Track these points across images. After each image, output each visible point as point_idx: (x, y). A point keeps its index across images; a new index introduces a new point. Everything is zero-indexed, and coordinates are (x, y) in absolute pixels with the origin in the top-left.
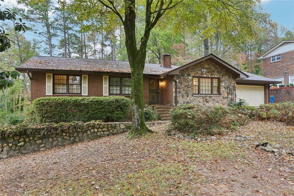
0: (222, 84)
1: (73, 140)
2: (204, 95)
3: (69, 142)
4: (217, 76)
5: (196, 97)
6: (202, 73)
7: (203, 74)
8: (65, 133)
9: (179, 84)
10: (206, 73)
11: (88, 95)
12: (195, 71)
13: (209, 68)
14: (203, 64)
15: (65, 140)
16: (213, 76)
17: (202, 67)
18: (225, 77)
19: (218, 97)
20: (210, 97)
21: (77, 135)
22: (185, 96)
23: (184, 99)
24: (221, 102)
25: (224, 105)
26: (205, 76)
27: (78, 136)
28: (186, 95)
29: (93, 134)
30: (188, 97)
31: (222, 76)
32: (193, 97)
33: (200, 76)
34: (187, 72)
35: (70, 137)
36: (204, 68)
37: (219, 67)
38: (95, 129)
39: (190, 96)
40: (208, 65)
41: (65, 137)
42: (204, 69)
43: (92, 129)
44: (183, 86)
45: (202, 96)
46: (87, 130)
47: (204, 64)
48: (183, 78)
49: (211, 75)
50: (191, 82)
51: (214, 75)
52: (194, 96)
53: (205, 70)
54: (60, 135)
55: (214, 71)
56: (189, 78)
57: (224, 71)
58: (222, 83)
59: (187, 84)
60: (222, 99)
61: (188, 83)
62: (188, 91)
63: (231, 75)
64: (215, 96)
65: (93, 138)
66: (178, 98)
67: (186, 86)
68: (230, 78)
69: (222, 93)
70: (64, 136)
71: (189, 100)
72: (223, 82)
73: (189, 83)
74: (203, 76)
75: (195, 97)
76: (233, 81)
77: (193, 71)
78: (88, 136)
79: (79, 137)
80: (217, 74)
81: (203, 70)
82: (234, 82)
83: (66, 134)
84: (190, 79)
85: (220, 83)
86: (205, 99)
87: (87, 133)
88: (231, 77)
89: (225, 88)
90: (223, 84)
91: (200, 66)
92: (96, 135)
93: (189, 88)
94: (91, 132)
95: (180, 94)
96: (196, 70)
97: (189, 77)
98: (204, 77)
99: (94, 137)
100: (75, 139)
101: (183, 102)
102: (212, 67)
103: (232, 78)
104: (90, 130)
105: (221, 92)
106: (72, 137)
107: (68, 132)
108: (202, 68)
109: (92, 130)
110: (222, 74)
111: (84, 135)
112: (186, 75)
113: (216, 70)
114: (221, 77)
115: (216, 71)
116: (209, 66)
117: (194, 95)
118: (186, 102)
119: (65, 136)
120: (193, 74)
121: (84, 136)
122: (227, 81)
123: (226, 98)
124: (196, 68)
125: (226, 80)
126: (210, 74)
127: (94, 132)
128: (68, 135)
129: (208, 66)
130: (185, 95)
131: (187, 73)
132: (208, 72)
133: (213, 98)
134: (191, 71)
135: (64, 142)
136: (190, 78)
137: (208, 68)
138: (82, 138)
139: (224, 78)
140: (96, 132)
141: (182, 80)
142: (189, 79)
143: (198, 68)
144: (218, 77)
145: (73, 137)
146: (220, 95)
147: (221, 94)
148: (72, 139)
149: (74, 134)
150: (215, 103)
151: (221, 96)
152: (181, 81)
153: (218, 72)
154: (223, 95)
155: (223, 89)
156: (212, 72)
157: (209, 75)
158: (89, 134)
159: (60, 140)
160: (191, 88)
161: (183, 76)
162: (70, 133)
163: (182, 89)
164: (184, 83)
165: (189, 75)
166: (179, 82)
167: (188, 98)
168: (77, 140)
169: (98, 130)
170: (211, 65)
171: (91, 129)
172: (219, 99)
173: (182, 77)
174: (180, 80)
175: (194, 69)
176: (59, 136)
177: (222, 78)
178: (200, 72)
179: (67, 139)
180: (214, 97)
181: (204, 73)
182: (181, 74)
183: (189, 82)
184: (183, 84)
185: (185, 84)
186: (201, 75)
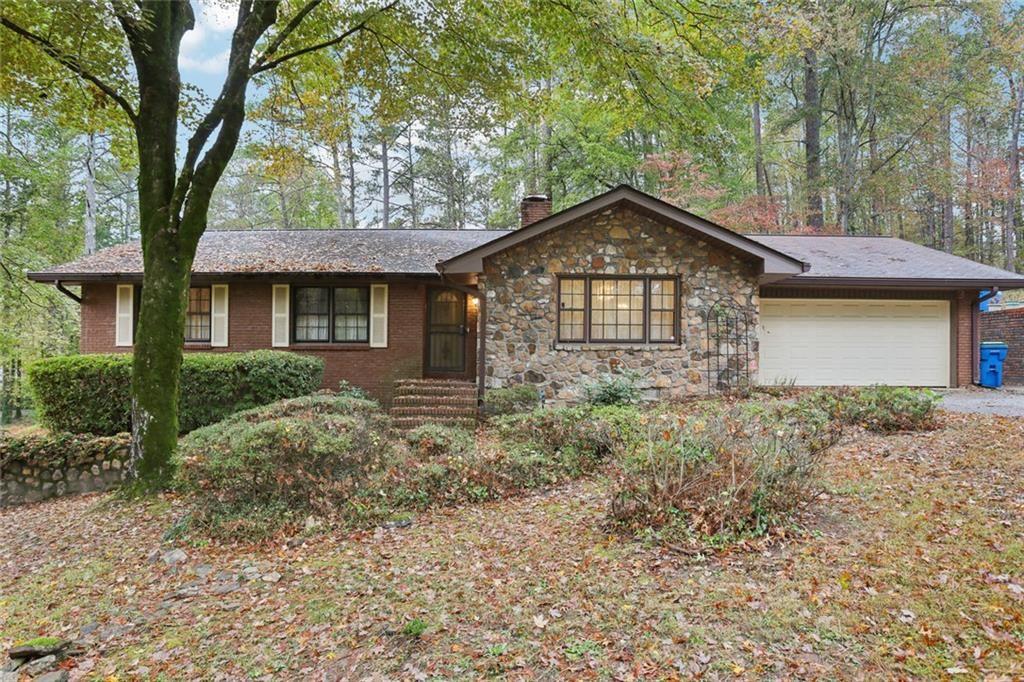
0: (690, 301)
1: (51, 488)
2: (604, 346)
3: (38, 495)
4: (667, 268)
5: (568, 351)
6: (599, 262)
7: (603, 264)
8: (29, 467)
9: (499, 306)
10: (617, 261)
11: (229, 344)
12: (569, 255)
13: (632, 242)
14: (605, 226)
15: (25, 487)
16: (650, 271)
17: (598, 236)
18: (705, 272)
19: (666, 354)
20: (630, 352)
21: (62, 476)
22: (519, 349)
23: (516, 361)
24: (683, 371)
25: (694, 382)
26: (610, 270)
27: (64, 478)
28: (526, 345)
29: (106, 476)
30: (531, 353)
31: (693, 267)
32: (553, 353)
33: (589, 272)
34: (531, 260)
35: (42, 482)
36: (609, 241)
37: (677, 234)
38: (115, 460)
39: (541, 349)
40: (627, 227)
41: (27, 481)
42: (607, 243)
43: (106, 459)
44: (513, 313)
45: (594, 347)
46: (91, 464)
47: (609, 227)
48: (515, 284)
49: (638, 267)
50: (548, 296)
51: (651, 265)
52: (559, 351)
53: (611, 250)
54: (14, 474)
55: (653, 252)
56: (539, 283)
57: (703, 248)
58: (689, 294)
59: (529, 304)
60: (687, 358)
61: (534, 299)
62: (532, 330)
63: (738, 262)
64: (655, 347)
65: (107, 489)
66: (493, 357)
67: (527, 312)
68: (731, 276)
69: (688, 334)
70: (25, 477)
71: (540, 362)
72: (697, 292)
73: (540, 301)
74: (601, 272)
75: (566, 354)
76: (745, 286)
77: (558, 256)
78: (93, 480)
79: (66, 482)
80: (668, 262)
81: (601, 251)
82: (748, 291)
83: (32, 472)
84: (542, 285)
85: (681, 295)
86: (608, 360)
87: (89, 471)
88: (733, 272)
89: (702, 314)
90: (696, 302)
91: (592, 234)
92: (115, 479)
93: (540, 318)
94: (101, 468)
95: (503, 343)
96: (573, 250)
97: (540, 280)
98: (604, 274)
99: (111, 486)
100: (54, 487)
101: (511, 369)
102: (643, 235)
103: (739, 274)
104: (100, 464)
105: (686, 332)
106: (48, 481)
107: (37, 466)
108: (597, 242)
109: (105, 463)
110: (691, 260)
111: (81, 477)
112: (526, 273)
113: (663, 245)
114: (685, 271)
115: (664, 248)
116: (629, 232)
117: (559, 347)
118: (526, 371)
119: (28, 476)
120: (558, 266)
121: (82, 480)
122: (714, 286)
123: (708, 354)
124: (570, 243)
125: (709, 283)
126: (633, 262)
127: (111, 469)
128: (35, 474)
129: (626, 231)
130: (519, 345)
131: (533, 263)
132: (627, 257)
133: (648, 355)
134: (550, 257)
135: (23, 494)
136: (545, 281)
137: (624, 241)
138: (75, 487)
139: (699, 274)
140: (116, 470)
141: (511, 290)
142: (539, 288)
143: (581, 243)
144: (671, 272)
145: (51, 480)
146: (680, 344)
147: (685, 341)
148: (47, 486)
149: (52, 473)
150: (655, 377)
151: (684, 346)
152: (505, 295)
153: (670, 252)
154: (694, 344)
155: (693, 322)
156: (644, 255)
157: (630, 265)
158: (96, 476)
159: (14, 489)
160: (547, 318)
161: (514, 277)
162: (43, 470)
163: (507, 325)
164: (520, 300)
165: (540, 270)
166: (498, 299)
167: (534, 356)
168: (60, 492)
169: (122, 464)
170: (639, 228)
171: (102, 461)
172: (673, 360)
173: (512, 281)
174: (500, 289)
175: (563, 246)
176: (11, 476)
177: (693, 276)
178: (589, 258)
179: (32, 488)
180: (652, 351)
181: (607, 260)
182: (506, 268)
183: (538, 298)
184: (514, 305)
185: (522, 305)
186: (593, 267)
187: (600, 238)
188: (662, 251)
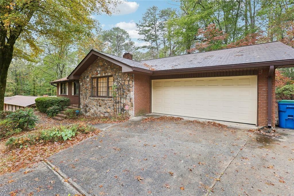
6: (97, 73)
10: (100, 72)
11: (68, 95)
13: (103, 66)
14: (98, 62)
19: (109, 101)
22: (85, 98)
23: (84, 101)
24: (113, 108)
25: (115, 112)
26: (100, 75)
34: (87, 74)
39: (88, 98)
51: (107, 72)
55: (107, 68)
56: (87, 80)
61: (87, 85)
62: (86, 93)
67: (86, 88)
71: (87, 102)
75: (91, 100)
77: (91, 72)
80: (110, 71)
81: (97, 70)
86: (98, 102)
91: (96, 65)
95: (82, 97)
102: (105, 63)
110: (115, 70)
113: (109, 66)
118: (85, 104)
120: (90, 75)
124: (93, 68)
129: (102, 63)
144: (111, 74)
150: (107, 109)
151: (113, 99)
152: (83, 84)
153: (111, 68)
156: (105, 70)
157: (103, 73)
163: (83, 92)
165: (88, 77)
173: (84, 80)
177: (115, 75)
180: (106, 100)
182: (83, 77)
187: (98, 66)
188: (109, 68)
